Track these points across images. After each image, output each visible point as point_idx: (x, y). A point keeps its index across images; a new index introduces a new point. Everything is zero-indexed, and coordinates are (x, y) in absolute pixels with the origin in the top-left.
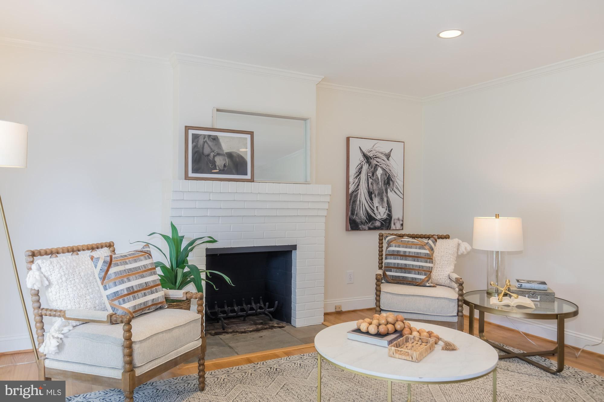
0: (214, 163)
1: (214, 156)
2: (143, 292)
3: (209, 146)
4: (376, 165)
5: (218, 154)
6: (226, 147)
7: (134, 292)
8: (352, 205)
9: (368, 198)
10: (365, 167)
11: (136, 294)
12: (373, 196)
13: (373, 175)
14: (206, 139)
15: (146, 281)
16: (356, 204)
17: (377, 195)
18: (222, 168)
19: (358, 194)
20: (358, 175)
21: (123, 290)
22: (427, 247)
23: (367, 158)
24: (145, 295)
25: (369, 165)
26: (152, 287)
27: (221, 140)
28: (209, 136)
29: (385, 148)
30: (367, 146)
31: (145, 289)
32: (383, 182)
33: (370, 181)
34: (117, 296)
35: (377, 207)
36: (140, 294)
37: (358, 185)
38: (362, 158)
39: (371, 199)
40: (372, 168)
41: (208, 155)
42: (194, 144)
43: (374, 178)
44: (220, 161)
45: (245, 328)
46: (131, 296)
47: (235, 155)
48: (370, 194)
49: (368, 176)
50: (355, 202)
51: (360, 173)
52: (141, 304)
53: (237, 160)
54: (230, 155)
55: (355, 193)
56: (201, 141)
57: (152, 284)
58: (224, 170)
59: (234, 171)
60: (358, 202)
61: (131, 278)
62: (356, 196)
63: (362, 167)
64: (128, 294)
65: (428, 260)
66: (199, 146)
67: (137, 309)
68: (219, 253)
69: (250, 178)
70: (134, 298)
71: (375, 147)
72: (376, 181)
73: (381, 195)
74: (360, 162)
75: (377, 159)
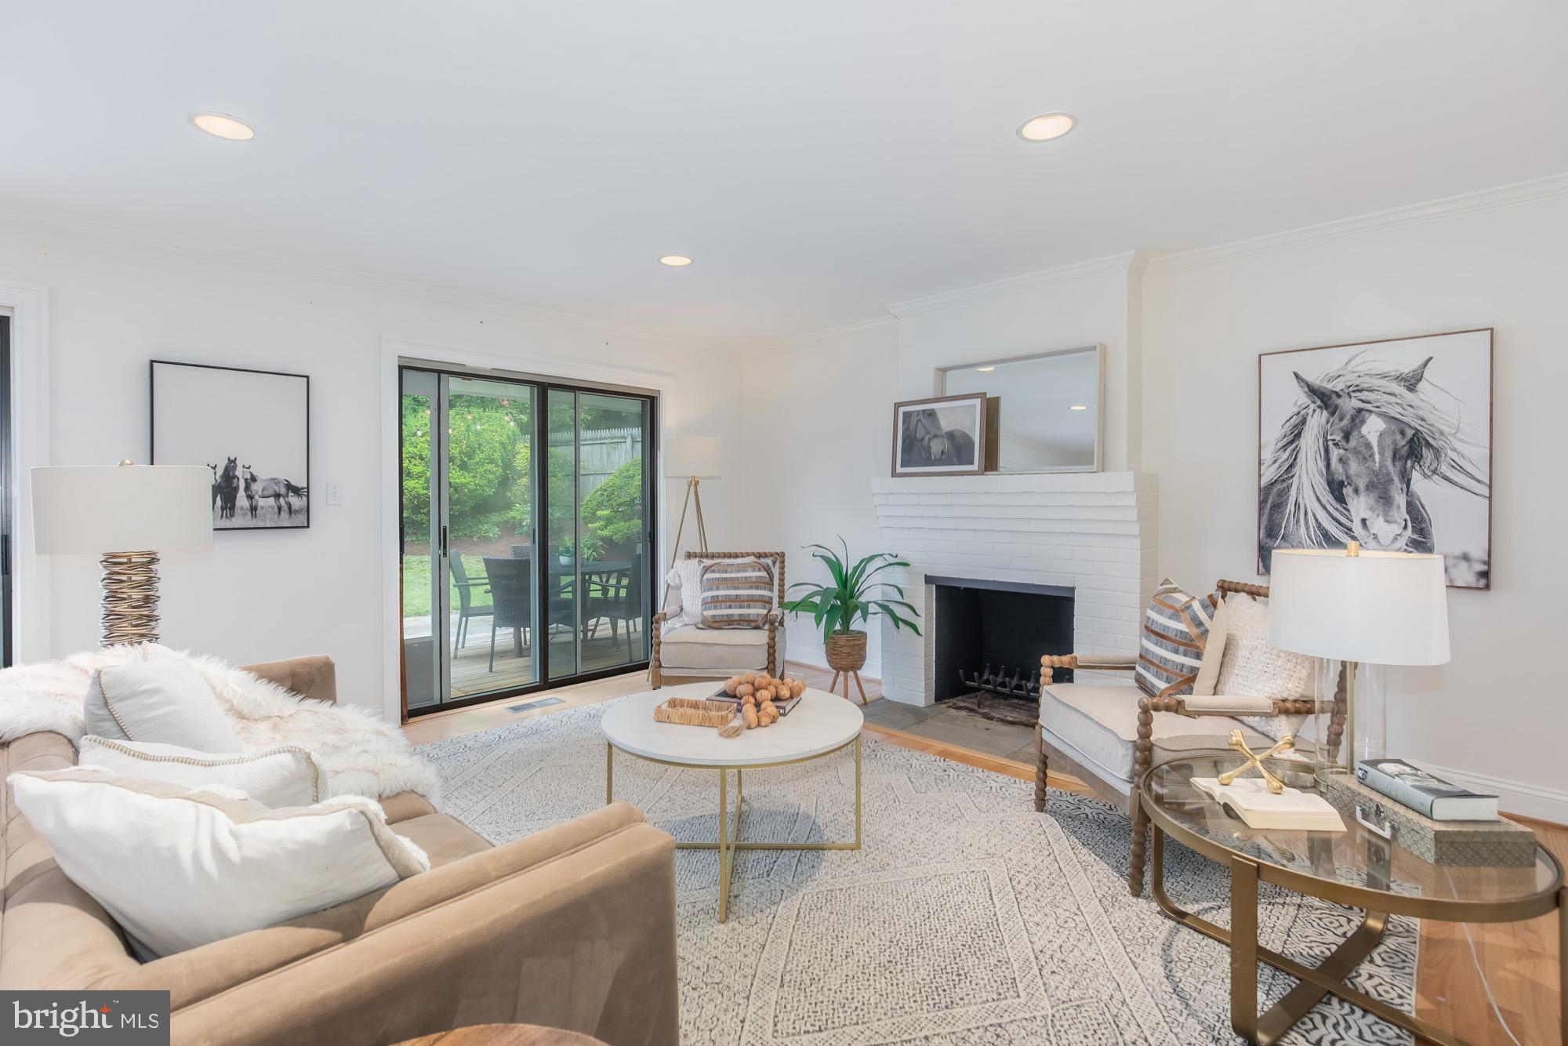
0: (928, 450)
1: (930, 440)
2: (728, 604)
3: (924, 426)
4: (1360, 410)
5: (935, 436)
6: (946, 424)
7: (717, 602)
8: (1271, 515)
9: (1327, 497)
10: (1317, 420)
11: (718, 604)
12: (1348, 491)
13: (1347, 437)
14: (920, 416)
16: (1282, 513)
17: (1362, 487)
18: (938, 457)
19: (1289, 487)
20: (1292, 442)
21: (708, 597)
23: (1324, 398)
24: (730, 607)
25: (1333, 414)
26: (744, 601)
27: (939, 415)
28: (924, 411)
29: (1405, 359)
31: (750, 601)
32: (1389, 454)
33: (1335, 453)
35: (1364, 521)
36: (723, 605)
37: (1291, 466)
38: (1303, 399)
39: (1341, 499)
40: (1341, 420)
41: (922, 440)
42: (906, 425)
43: (1353, 443)
44: (937, 447)
46: (713, 605)
47: (957, 434)
48: (1337, 488)
49: (1326, 440)
50: (1278, 507)
51: (1298, 436)
52: (723, 615)
53: (961, 441)
54: (951, 436)
55: (1279, 487)
56: (914, 420)
57: (745, 598)
58: (941, 459)
59: (955, 459)
60: (1291, 507)
61: (721, 587)
62: (1284, 493)
63: (1304, 422)
64: (711, 603)
66: (911, 428)
67: (717, 619)
69: (977, 469)
70: (716, 608)
71: (1353, 364)
72: (1364, 453)
73: (1381, 491)
74: (1296, 410)
75: (1364, 395)
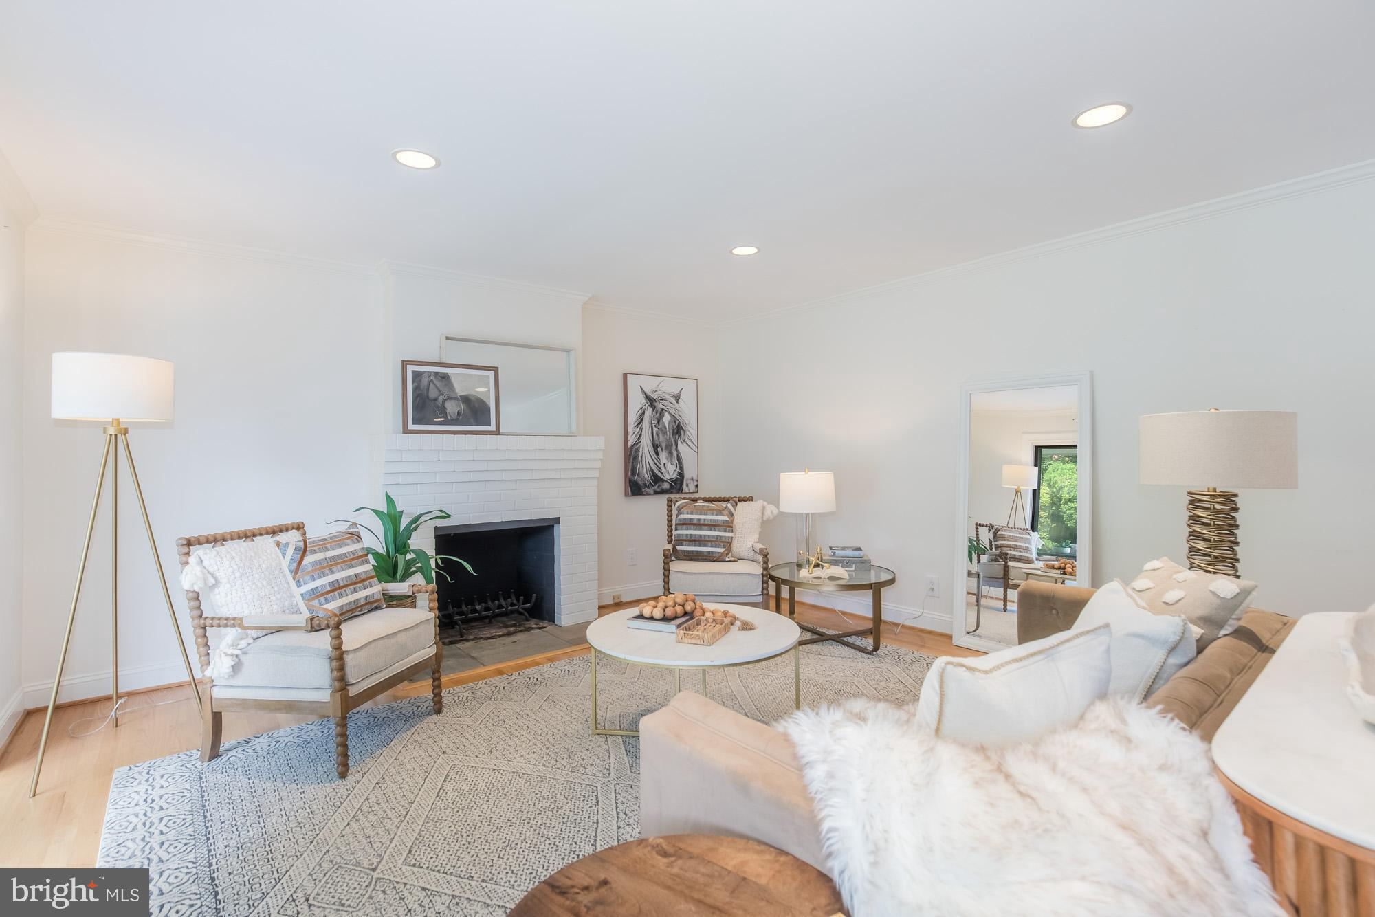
0: (443, 411)
1: (444, 401)
2: (352, 587)
3: (436, 387)
4: (663, 409)
5: (450, 398)
6: (460, 389)
7: (340, 588)
8: (633, 463)
9: (653, 453)
10: (649, 412)
11: (342, 591)
12: (659, 449)
13: (658, 423)
14: (432, 377)
15: (356, 573)
16: (638, 461)
17: (664, 448)
18: (455, 416)
19: (639, 447)
20: (640, 423)
21: (325, 585)
22: (725, 512)
23: (651, 401)
24: (355, 591)
25: (654, 410)
26: (364, 580)
27: (453, 379)
28: (437, 374)
29: (671, 387)
30: (650, 385)
31: (355, 583)
32: (671, 431)
33: (655, 430)
34: (316, 594)
35: (665, 464)
36: (348, 590)
37: (640, 436)
38: (644, 401)
39: (657, 454)
40: (657, 413)
41: (436, 400)
42: (415, 384)
43: (661, 426)
44: (452, 408)
45: (492, 632)
46: (336, 593)
47: (473, 399)
48: (655, 447)
49: (652, 424)
50: (636, 458)
51: (642, 420)
52: (350, 603)
53: (477, 405)
54: (466, 399)
55: (635, 447)
56: (425, 381)
57: (364, 576)
58: (458, 419)
59: (472, 420)
60: (640, 458)
61: (335, 569)
62: (637, 450)
63: (644, 413)
64: (333, 591)
65: (728, 529)
66: (422, 387)
67: (345, 610)
68: (452, 532)
69: (495, 430)
70: (341, 596)
71: (660, 386)
72: (663, 430)
73: (669, 448)
74: (641, 406)
75: (664, 402)
